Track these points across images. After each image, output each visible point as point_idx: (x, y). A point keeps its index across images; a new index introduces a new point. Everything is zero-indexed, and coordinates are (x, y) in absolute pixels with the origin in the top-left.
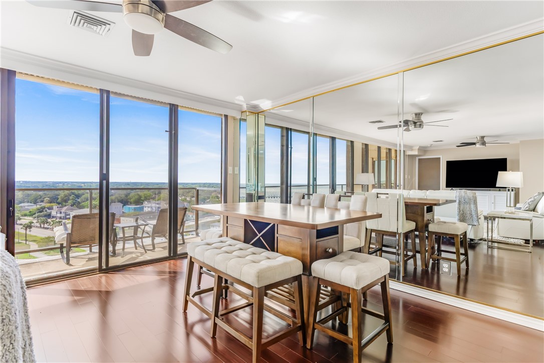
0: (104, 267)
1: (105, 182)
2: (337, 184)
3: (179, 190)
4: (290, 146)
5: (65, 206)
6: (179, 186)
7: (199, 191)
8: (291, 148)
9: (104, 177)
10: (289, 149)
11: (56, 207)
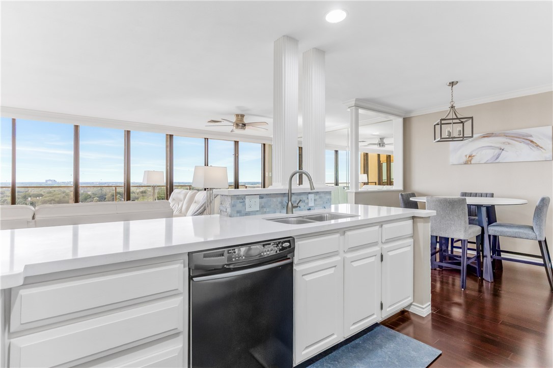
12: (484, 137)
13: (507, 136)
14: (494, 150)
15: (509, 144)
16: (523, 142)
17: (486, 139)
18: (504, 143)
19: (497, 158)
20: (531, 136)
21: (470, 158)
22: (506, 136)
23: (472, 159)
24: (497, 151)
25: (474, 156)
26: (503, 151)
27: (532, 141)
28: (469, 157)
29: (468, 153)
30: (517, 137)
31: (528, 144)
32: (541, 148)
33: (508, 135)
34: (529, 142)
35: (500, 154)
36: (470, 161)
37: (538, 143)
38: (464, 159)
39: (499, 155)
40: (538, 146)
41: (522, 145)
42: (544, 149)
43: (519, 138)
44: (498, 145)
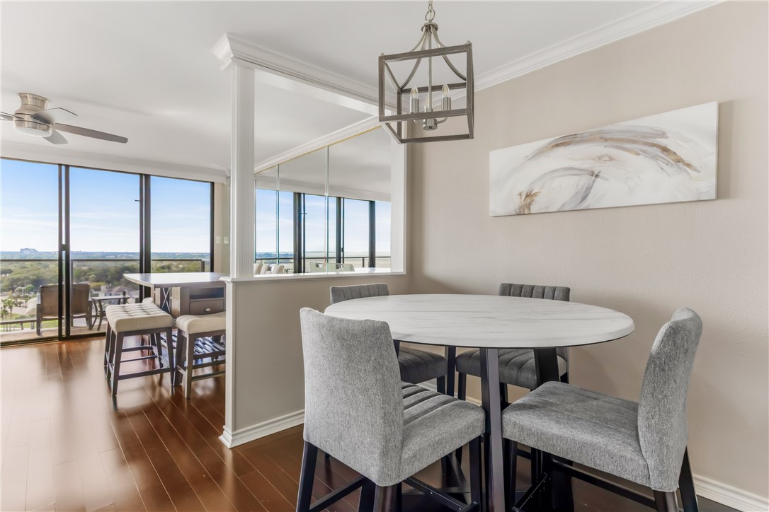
0: (64, 333)
1: (64, 252)
2: (376, 256)
3: (152, 262)
4: (302, 212)
5: (117, 286)
6: (152, 258)
7: (205, 264)
8: (304, 214)
9: (65, 248)
10: (302, 215)
11: (105, 287)
12: (557, 145)
13: (606, 140)
14: (577, 178)
15: (611, 159)
16: (644, 152)
17: (561, 150)
18: (600, 158)
19: (584, 198)
20: (663, 135)
21: (528, 200)
22: (604, 138)
23: (532, 201)
24: (585, 180)
25: (535, 195)
26: (599, 180)
27: (665, 150)
28: (527, 196)
29: (524, 188)
30: (630, 141)
31: (655, 157)
32: (688, 165)
33: (608, 136)
34: (658, 152)
35: (591, 188)
36: (529, 206)
37: (681, 153)
38: (517, 203)
39: (588, 190)
40: (679, 160)
41: (641, 161)
42: (695, 169)
43: (634, 142)
44: (587, 165)
